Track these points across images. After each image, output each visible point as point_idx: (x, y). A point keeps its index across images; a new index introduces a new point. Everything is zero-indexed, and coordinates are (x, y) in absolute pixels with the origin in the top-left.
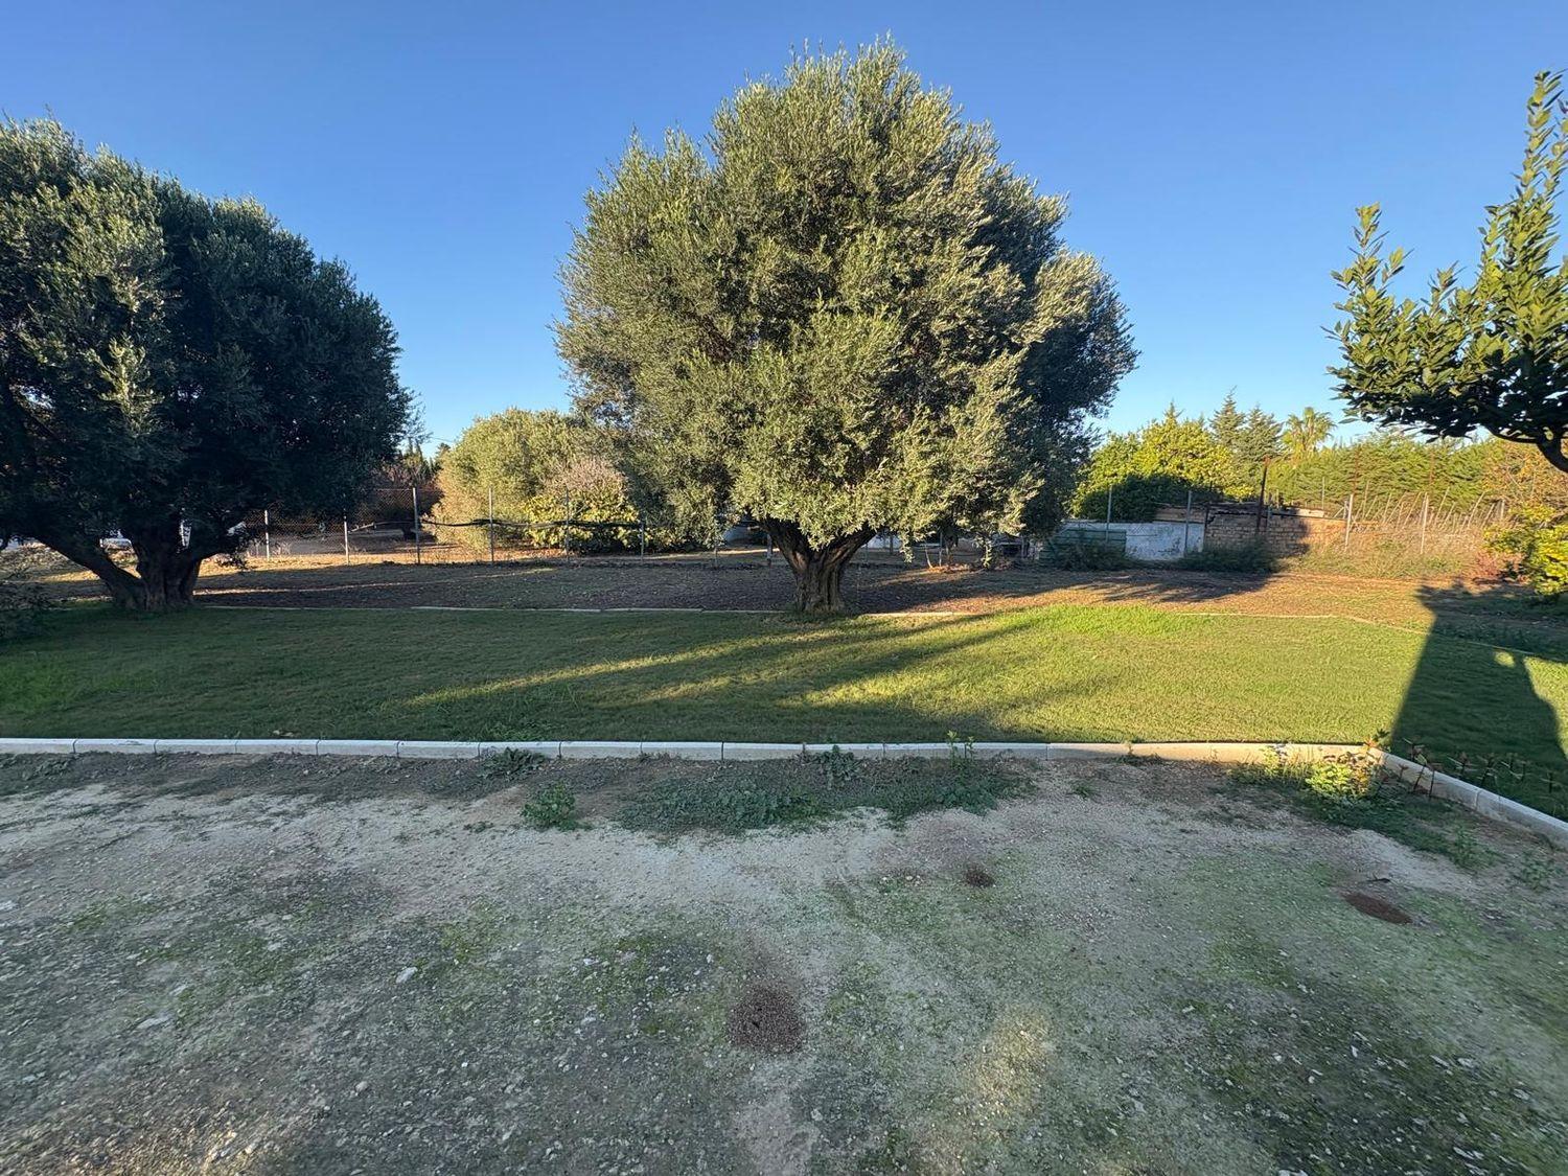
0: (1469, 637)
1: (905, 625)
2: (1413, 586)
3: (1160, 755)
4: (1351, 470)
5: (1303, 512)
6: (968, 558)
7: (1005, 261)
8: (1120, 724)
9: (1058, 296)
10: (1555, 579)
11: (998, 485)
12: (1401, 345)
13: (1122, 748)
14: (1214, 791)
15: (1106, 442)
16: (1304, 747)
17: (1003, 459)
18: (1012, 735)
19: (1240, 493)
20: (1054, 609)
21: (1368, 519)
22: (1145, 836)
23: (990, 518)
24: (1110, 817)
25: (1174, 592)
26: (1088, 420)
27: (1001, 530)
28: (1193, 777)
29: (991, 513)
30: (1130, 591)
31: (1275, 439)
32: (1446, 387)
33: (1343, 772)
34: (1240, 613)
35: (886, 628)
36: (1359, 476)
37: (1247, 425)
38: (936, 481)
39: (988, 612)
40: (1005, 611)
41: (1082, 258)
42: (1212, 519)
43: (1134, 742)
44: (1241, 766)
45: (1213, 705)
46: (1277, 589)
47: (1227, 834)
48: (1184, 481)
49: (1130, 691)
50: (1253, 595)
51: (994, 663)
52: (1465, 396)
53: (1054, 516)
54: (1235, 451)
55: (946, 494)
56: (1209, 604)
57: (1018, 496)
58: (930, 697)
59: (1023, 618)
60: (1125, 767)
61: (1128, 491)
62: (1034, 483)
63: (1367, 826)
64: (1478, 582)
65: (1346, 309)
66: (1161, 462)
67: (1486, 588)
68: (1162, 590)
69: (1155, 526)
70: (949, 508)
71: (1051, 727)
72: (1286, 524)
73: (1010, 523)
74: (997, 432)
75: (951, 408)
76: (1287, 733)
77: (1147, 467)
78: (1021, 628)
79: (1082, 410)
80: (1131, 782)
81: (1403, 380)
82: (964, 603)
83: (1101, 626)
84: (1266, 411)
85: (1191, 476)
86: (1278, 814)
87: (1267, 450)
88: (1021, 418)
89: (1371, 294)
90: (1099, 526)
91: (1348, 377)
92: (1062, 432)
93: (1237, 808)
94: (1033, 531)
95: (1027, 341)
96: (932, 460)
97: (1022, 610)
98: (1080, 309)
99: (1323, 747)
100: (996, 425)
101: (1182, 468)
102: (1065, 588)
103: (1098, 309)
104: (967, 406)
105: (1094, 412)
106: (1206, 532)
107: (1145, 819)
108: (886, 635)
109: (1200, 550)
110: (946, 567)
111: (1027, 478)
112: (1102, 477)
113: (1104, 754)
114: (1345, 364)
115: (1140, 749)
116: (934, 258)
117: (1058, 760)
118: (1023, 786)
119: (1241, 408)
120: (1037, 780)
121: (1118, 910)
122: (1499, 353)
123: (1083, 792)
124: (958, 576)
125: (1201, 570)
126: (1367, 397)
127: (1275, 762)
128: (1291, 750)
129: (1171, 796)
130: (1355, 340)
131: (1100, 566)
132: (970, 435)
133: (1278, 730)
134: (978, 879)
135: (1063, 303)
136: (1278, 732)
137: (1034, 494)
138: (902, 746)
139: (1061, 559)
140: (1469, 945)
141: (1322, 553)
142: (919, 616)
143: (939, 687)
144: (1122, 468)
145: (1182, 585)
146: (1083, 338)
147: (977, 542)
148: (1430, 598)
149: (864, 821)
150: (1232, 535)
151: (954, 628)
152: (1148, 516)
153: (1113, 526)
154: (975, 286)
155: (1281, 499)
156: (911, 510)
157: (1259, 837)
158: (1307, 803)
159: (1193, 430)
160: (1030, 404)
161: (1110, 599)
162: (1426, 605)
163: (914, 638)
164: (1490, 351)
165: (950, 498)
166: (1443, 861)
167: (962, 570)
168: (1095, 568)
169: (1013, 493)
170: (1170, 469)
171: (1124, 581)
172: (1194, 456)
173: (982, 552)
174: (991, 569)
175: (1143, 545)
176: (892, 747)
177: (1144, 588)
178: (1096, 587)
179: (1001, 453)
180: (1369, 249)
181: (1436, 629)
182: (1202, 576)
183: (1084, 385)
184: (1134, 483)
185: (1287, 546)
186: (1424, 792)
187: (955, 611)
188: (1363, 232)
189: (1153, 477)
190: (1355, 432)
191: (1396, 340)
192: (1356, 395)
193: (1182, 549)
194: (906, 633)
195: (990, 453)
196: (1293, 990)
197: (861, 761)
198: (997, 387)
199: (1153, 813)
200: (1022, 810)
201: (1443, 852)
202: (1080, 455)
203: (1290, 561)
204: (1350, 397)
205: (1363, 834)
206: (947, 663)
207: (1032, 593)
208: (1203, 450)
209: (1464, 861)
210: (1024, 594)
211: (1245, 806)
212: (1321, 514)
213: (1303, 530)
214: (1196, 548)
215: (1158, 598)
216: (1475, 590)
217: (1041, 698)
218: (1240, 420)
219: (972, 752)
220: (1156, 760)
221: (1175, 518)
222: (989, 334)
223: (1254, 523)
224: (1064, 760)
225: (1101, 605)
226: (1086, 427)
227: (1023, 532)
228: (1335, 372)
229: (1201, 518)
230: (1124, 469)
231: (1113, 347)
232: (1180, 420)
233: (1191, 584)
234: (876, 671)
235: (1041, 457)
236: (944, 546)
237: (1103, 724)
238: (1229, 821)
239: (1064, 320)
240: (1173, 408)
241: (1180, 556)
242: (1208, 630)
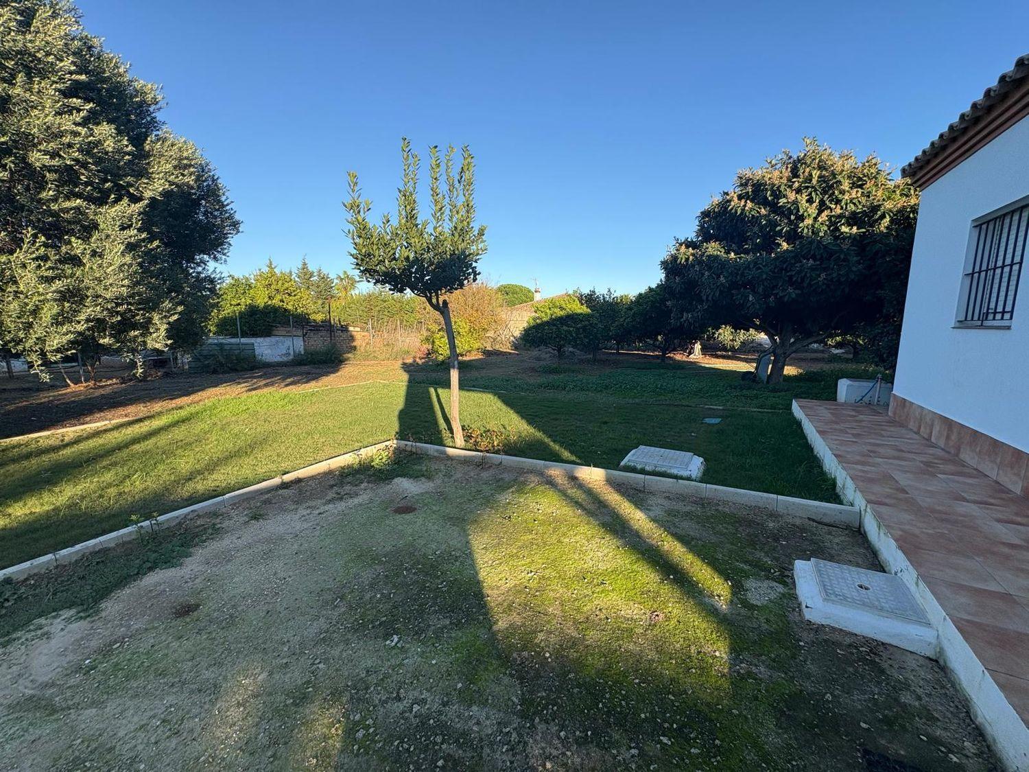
0: (421, 383)
1: (52, 442)
2: (400, 362)
3: (300, 477)
4: (368, 306)
5: (351, 329)
6: (115, 374)
7: (109, 122)
8: (273, 467)
9: (169, 166)
10: (442, 354)
11: (139, 310)
12: (375, 247)
13: (276, 481)
14: (332, 486)
15: (229, 281)
16: (368, 448)
17: (142, 289)
18: (192, 500)
19: (319, 317)
20: (208, 403)
21: (379, 331)
22: (298, 526)
23: (136, 336)
24: (275, 525)
25: (292, 379)
26: (211, 265)
27: (149, 346)
28: (320, 483)
29: (137, 333)
30: (264, 382)
31: (332, 287)
32: (394, 269)
33: (384, 454)
34: (329, 387)
35: (25, 450)
36: (372, 309)
37: (316, 278)
38: (67, 305)
39: (149, 414)
40: (163, 412)
41: (185, 142)
42: (306, 333)
43: (283, 474)
44: (343, 468)
45: (324, 441)
46: (346, 371)
47: (341, 506)
48: (286, 310)
49: (275, 445)
50: (334, 375)
51: (164, 453)
52: (401, 274)
53: (196, 334)
54: (312, 293)
55: (82, 317)
56: (313, 384)
57: (161, 319)
58: (101, 496)
59: (183, 413)
60: (280, 492)
61: (251, 316)
62: (175, 309)
63: (397, 476)
64: (421, 358)
65: (350, 223)
66: (269, 297)
67: (423, 360)
68: (284, 379)
69: (273, 339)
70: (88, 329)
71: (223, 485)
72: (344, 335)
73: (158, 340)
74: (130, 266)
75: (73, 239)
76: (361, 444)
77: (261, 301)
78: (183, 421)
79: (206, 257)
80: (285, 499)
81: (379, 264)
82: (121, 411)
83: (248, 409)
84: (324, 271)
85: (290, 307)
86: (363, 486)
87: (329, 293)
88: (151, 257)
89: (360, 219)
90: (233, 340)
91: (357, 259)
92: (191, 271)
93: (344, 490)
94: (180, 347)
95: (148, 194)
96: (58, 285)
97: (181, 408)
98: (191, 180)
99: (376, 446)
100: (128, 259)
101: (283, 302)
102: (216, 386)
103: (205, 184)
104: (93, 240)
105: (215, 258)
106: (304, 341)
107: (297, 517)
108: (28, 456)
109: (303, 353)
110: (91, 383)
111: (167, 304)
112: (230, 307)
113: (265, 489)
114: (354, 252)
115: (287, 478)
116: (18, 90)
117: (235, 504)
118: (210, 531)
119: (312, 268)
120: (220, 523)
121: (291, 573)
122: (408, 257)
123: (256, 517)
124: (108, 390)
125: (305, 365)
126: (366, 270)
127: (357, 460)
128: (363, 451)
129: (311, 497)
130: (357, 240)
131: (238, 368)
132: (100, 266)
133: (357, 444)
134: (186, 610)
135: (176, 173)
136: (357, 445)
137: (176, 317)
138: (78, 547)
139: (208, 366)
140: (434, 508)
141: (362, 349)
142: (69, 432)
143: (110, 485)
144: (243, 300)
145: (295, 375)
146: (196, 203)
147: (127, 357)
148: (406, 367)
149: (46, 629)
150: (319, 343)
151: (116, 434)
152: (267, 332)
153: (244, 340)
154: (80, 134)
155: (340, 321)
156: (38, 331)
157: (356, 501)
158: (374, 475)
159: (286, 278)
160: (158, 247)
161: (250, 390)
162: (405, 371)
163: (67, 452)
164: (405, 256)
165: (88, 320)
166: (423, 479)
167: (111, 385)
168: (236, 370)
169: (156, 318)
170: (276, 302)
171: (258, 377)
172: (289, 295)
173: (133, 365)
174: (144, 379)
175: (266, 352)
176: (64, 552)
177: (273, 380)
178: (239, 383)
179: (138, 283)
180: (356, 197)
181: (410, 381)
182: (306, 368)
183: (204, 238)
184: (253, 311)
185: (347, 347)
186: (414, 453)
187: (110, 420)
188: (352, 185)
189: (266, 307)
190: (366, 287)
191: (373, 243)
192: (362, 268)
193: (292, 353)
194: (55, 449)
195: (126, 282)
196: (381, 563)
197: (26, 579)
198: (123, 228)
199: (302, 511)
200: (215, 546)
201: (423, 475)
202: (210, 290)
203: (349, 355)
204: (359, 269)
205: (398, 480)
206: (115, 464)
207: (188, 394)
208: (294, 291)
209: (429, 478)
210: (180, 396)
211: (348, 488)
212: (359, 329)
213: (352, 338)
214: (300, 352)
215: (283, 384)
216: (420, 362)
217: (212, 467)
218: (312, 275)
219: (158, 524)
220: (299, 481)
221: (284, 333)
222: (106, 181)
223: (329, 335)
224: (239, 502)
225: (245, 396)
226: (211, 270)
227: (171, 347)
228: (351, 255)
229: (299, 333)
230: (245, 301)
231: (221, 214)
232: (277, 271)
233: (301, 374)
234: (24, 493)
235: (176, 288)
236: (84, 365)
237: (261, 470)
238: (341, 499)
239: (177, 186)
240: (271, 262)
241: (291, 357)
242: (314, 399)
